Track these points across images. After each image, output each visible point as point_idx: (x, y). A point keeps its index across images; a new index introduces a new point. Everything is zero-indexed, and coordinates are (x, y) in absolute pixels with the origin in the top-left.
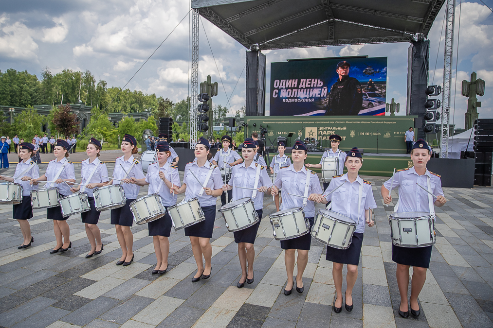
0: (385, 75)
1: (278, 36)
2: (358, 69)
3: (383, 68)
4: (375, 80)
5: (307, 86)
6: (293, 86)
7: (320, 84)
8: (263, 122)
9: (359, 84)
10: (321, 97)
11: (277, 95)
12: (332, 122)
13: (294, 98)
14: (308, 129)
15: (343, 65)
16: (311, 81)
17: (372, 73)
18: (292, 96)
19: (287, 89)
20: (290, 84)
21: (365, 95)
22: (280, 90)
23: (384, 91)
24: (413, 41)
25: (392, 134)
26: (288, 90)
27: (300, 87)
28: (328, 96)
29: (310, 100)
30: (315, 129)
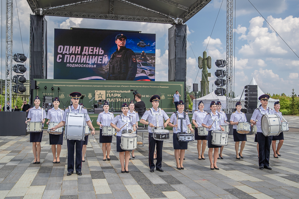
0: (154, 48)
1: (63, 5)
2: (133, 42)
3: (153, 43)
4: (147, 52)
5: (90, 53)
6: (76, 52)
7: (101, 52)
8: (54, 85)
9: (134, 54)
10: (102, 64)
11: (61, 60)
12: (118, 86)
13: (77, 63)
14: (97, 93)
15: (121, 37)
16: (93, 49)
17: (145, 46)
18: (76, 62)
19: (70, 54)
20: (74, 51)
21: (139, 64)
22: (64, 55)
23: (154, 61)
24: (174, 24)
25: (166, 96)
26: (72, 56)
27: (83, 54)
28: (109, 63)
29: (92, 66)
30: (103, 92)
